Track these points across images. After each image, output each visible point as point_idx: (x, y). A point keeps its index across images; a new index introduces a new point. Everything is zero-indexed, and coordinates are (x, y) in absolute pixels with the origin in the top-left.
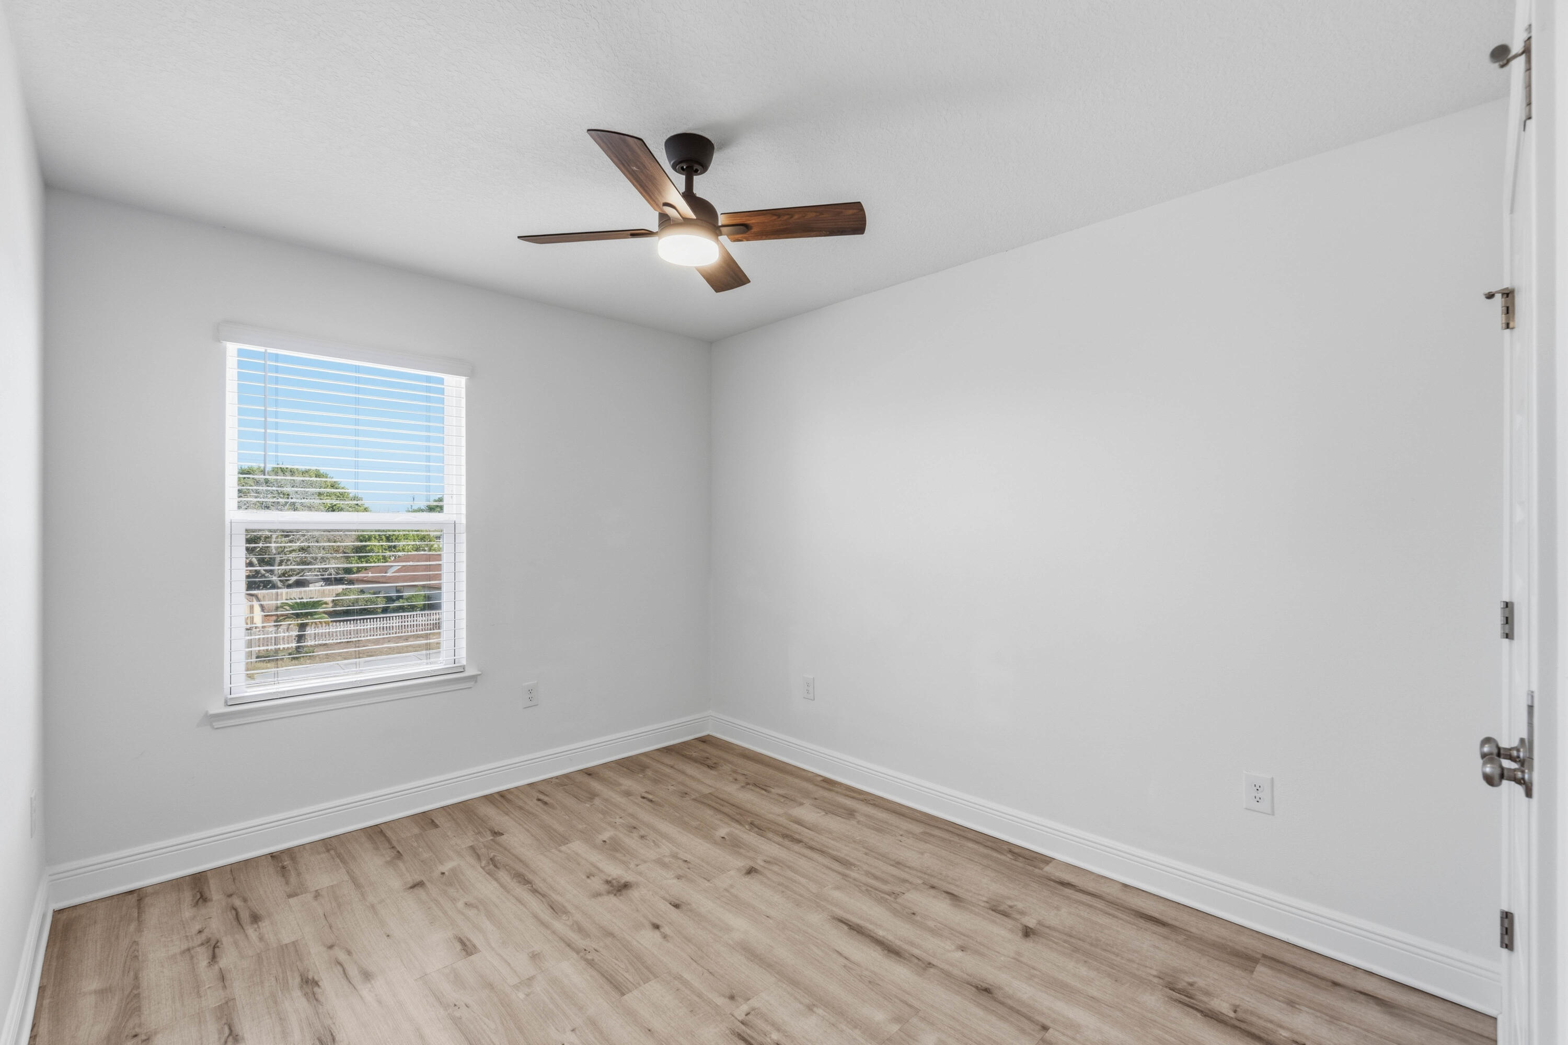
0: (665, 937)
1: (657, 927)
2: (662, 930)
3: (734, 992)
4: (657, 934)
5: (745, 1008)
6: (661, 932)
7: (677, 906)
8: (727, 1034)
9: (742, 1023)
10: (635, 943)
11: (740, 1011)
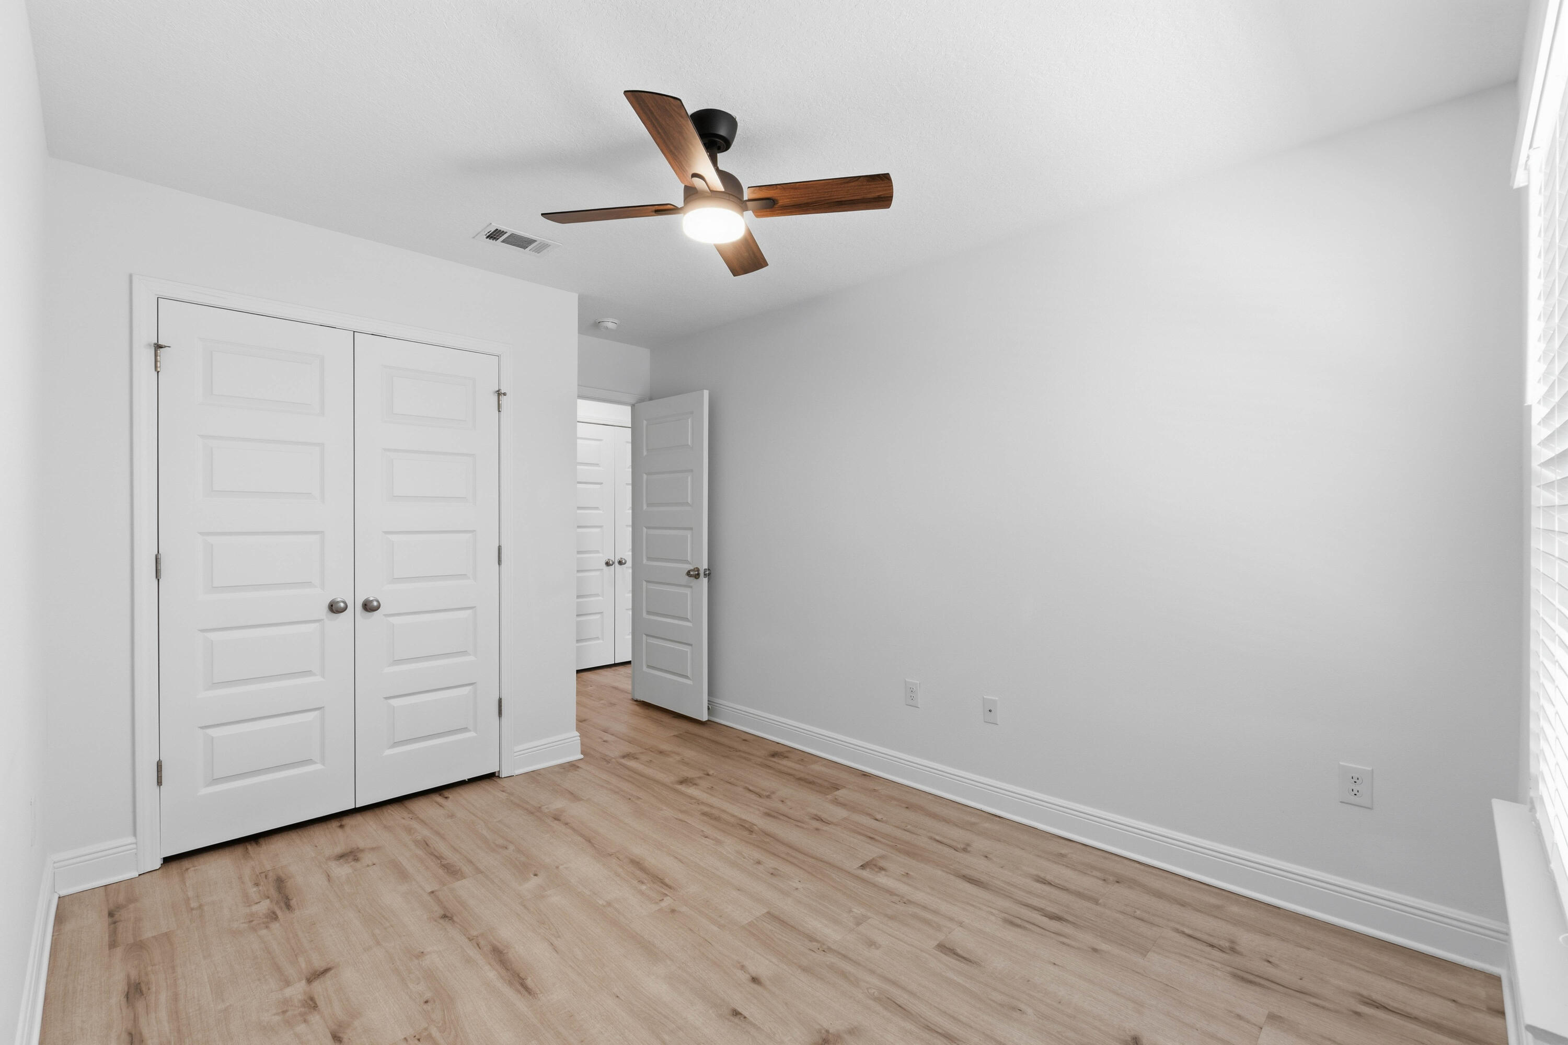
0: (743, 967)
1: (755, 980)
2: (748, 976)
3: (671, 916)
4: (754, 970)
5: (663, 904)
6: (749, 974)
7: (736, 1013)
8: (680, 888)
9: (666, 895)
10: (774, 960)
11: (667, 902)
